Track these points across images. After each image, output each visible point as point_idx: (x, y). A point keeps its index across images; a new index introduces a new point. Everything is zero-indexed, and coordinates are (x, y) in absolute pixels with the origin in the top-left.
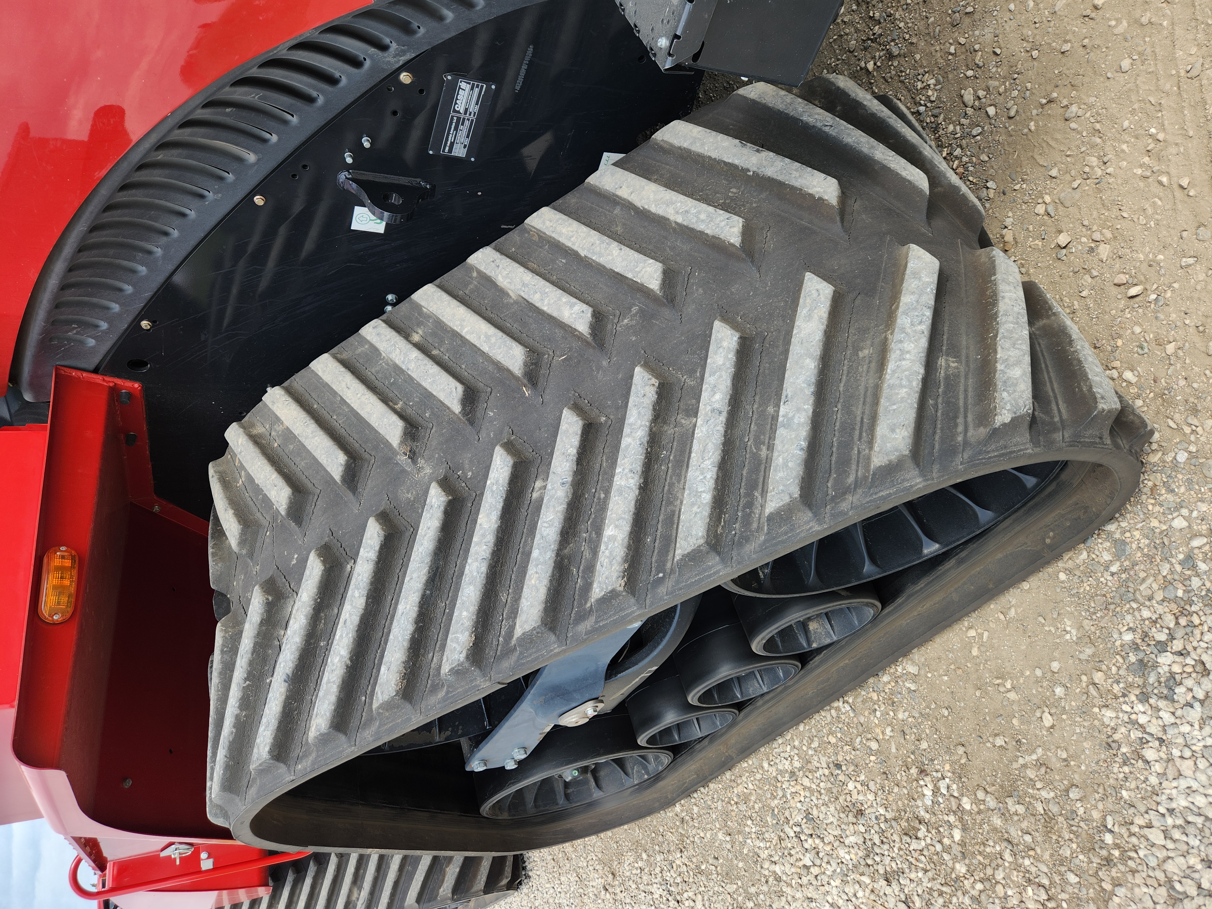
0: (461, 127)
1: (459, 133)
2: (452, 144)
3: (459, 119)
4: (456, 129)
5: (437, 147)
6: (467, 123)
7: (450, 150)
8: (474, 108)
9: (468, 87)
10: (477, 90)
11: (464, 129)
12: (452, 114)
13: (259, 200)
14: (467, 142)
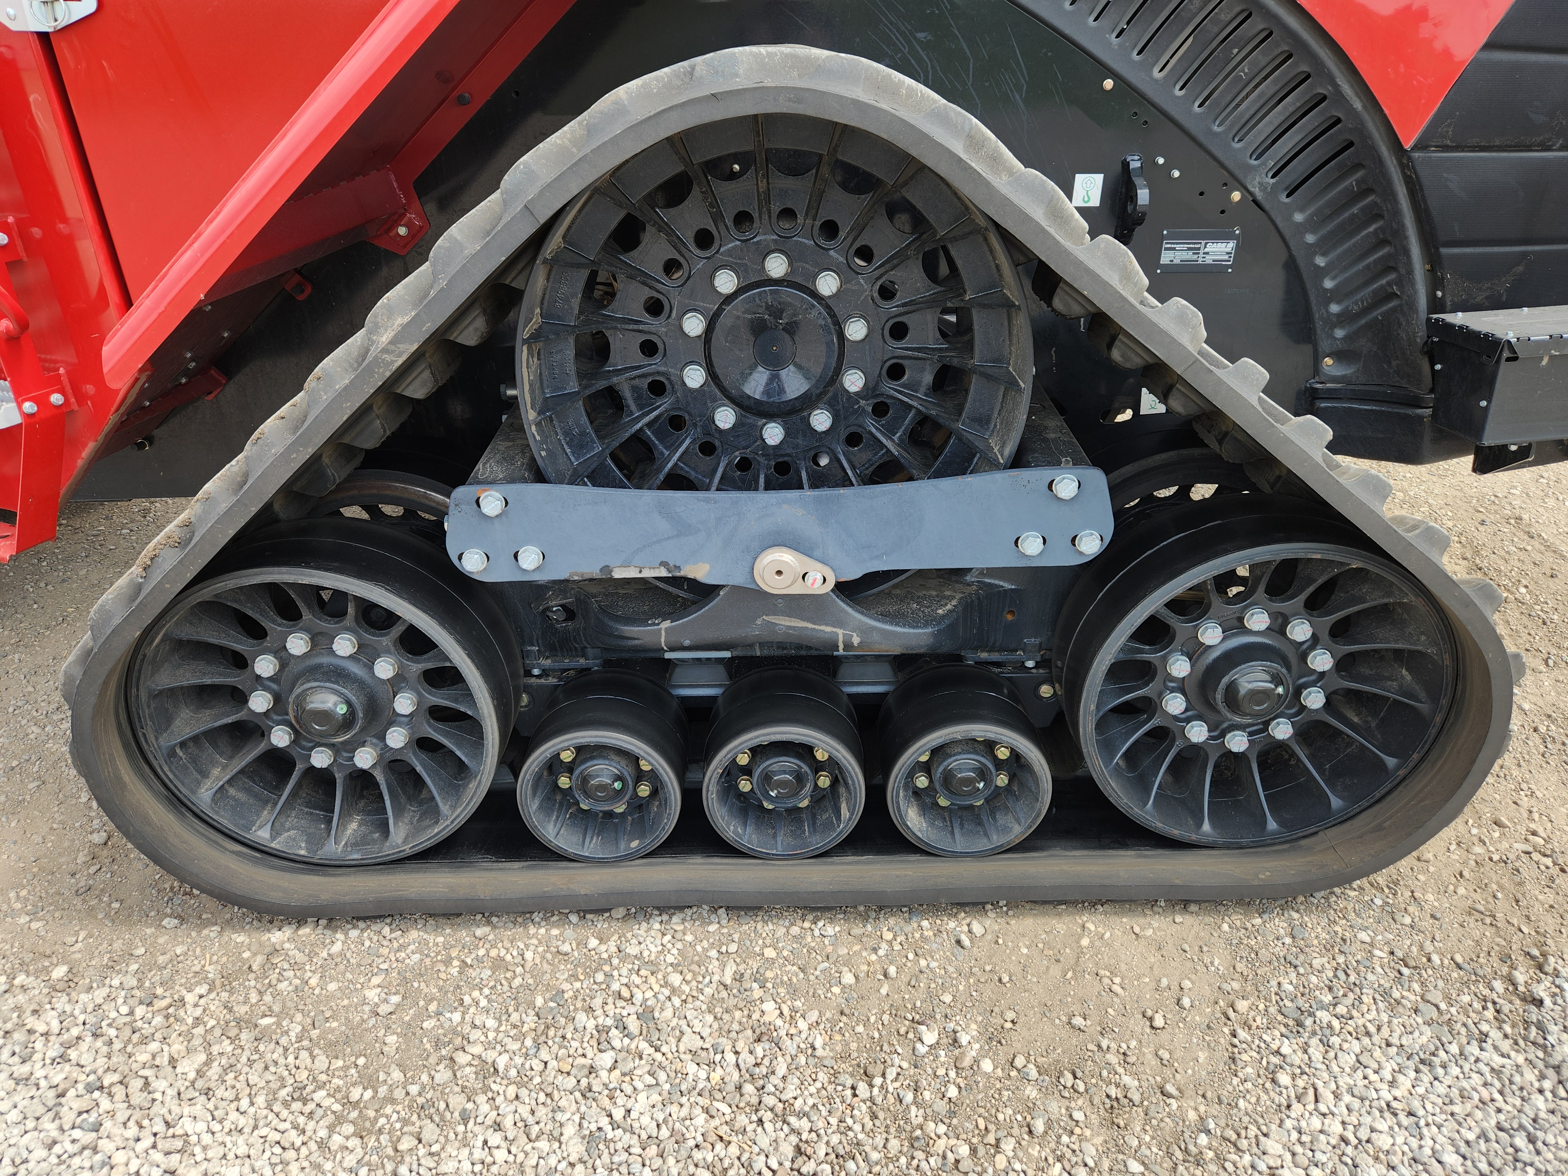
0: (1191, 253)
1: (1185, 253)
2: (1174, 249)
3: (1199, 249)
4: (1189, 249)
5: (1170, 237)
6: (1195, 257)
7: (1166, 249)
8: (1209, 260)
9: (1229, 250)
10: (1226, 257)
11: (1190, 256)
12: (1203, 242)
13: (1108, 84)
14: (1177, 261)
